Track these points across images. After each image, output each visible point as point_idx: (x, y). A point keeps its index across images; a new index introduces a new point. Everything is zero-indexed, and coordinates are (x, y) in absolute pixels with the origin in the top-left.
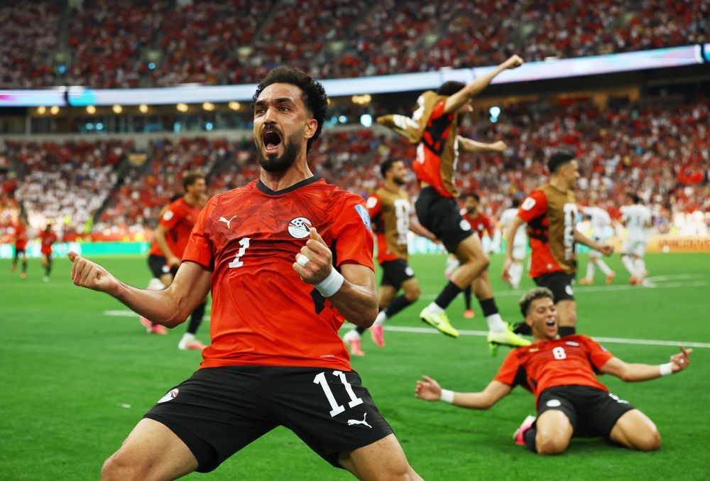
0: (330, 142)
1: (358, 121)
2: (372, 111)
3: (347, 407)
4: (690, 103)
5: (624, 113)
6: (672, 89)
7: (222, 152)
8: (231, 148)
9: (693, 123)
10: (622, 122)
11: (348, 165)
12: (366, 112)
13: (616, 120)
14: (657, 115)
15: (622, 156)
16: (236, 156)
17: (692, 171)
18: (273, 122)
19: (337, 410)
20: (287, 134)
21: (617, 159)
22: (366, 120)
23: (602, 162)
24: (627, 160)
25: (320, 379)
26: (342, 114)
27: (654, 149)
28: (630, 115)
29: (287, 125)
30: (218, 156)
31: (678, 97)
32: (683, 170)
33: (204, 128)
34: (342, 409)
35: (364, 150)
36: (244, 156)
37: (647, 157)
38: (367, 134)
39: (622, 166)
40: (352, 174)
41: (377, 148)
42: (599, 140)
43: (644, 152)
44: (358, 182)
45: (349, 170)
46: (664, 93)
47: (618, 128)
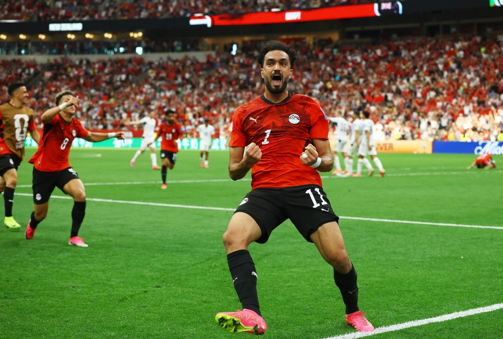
0: (112, 65)
1: (134, 51)
2: (143, 43)
3: (321, 204)
4: (375, 45)
5: (327, 50)
6: (363, 34)
7: (32, 70)
8: (39, 68)
9: (378, 59)
10: (326, 57)
11: (125, 83)
12: (139, 45)
13: (321, 56)
14: (352, 52)
15: (325, 82)
16: (43, 75)
17: (376, 93)
18: (280, 71)
19: (316, 205)
20: (285, 76)
21: (321, 84)
22: (139, 50)
23: (310, 85)
24: (329, 85)
25: (309, 192)
26: (121, 46)
27: (349, 78)
28: (332, 52)
29: (285, 72)
30: (29, 74)
31: (368, 40)
32: (369, 93)
33: (20, 53)
34: (319, 205)
35: (137, 73)
36: (48, 74)
37: (343, 83)
38: (140, 61)
39: (324, 89)
40: (128, 90)
41: (147, 70)
42: (309, 70)
43: (341, 79)
44: (132, 96)
45: (125, 87)
46: (356, 37)
47: (323, 62)
